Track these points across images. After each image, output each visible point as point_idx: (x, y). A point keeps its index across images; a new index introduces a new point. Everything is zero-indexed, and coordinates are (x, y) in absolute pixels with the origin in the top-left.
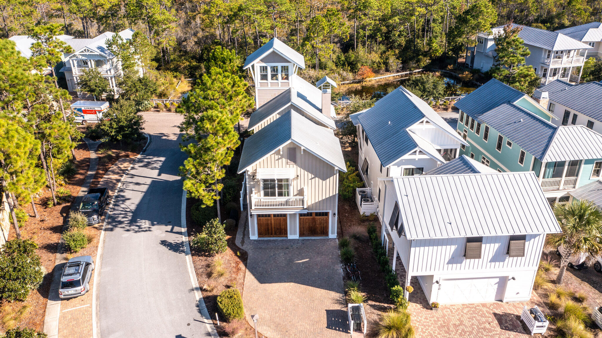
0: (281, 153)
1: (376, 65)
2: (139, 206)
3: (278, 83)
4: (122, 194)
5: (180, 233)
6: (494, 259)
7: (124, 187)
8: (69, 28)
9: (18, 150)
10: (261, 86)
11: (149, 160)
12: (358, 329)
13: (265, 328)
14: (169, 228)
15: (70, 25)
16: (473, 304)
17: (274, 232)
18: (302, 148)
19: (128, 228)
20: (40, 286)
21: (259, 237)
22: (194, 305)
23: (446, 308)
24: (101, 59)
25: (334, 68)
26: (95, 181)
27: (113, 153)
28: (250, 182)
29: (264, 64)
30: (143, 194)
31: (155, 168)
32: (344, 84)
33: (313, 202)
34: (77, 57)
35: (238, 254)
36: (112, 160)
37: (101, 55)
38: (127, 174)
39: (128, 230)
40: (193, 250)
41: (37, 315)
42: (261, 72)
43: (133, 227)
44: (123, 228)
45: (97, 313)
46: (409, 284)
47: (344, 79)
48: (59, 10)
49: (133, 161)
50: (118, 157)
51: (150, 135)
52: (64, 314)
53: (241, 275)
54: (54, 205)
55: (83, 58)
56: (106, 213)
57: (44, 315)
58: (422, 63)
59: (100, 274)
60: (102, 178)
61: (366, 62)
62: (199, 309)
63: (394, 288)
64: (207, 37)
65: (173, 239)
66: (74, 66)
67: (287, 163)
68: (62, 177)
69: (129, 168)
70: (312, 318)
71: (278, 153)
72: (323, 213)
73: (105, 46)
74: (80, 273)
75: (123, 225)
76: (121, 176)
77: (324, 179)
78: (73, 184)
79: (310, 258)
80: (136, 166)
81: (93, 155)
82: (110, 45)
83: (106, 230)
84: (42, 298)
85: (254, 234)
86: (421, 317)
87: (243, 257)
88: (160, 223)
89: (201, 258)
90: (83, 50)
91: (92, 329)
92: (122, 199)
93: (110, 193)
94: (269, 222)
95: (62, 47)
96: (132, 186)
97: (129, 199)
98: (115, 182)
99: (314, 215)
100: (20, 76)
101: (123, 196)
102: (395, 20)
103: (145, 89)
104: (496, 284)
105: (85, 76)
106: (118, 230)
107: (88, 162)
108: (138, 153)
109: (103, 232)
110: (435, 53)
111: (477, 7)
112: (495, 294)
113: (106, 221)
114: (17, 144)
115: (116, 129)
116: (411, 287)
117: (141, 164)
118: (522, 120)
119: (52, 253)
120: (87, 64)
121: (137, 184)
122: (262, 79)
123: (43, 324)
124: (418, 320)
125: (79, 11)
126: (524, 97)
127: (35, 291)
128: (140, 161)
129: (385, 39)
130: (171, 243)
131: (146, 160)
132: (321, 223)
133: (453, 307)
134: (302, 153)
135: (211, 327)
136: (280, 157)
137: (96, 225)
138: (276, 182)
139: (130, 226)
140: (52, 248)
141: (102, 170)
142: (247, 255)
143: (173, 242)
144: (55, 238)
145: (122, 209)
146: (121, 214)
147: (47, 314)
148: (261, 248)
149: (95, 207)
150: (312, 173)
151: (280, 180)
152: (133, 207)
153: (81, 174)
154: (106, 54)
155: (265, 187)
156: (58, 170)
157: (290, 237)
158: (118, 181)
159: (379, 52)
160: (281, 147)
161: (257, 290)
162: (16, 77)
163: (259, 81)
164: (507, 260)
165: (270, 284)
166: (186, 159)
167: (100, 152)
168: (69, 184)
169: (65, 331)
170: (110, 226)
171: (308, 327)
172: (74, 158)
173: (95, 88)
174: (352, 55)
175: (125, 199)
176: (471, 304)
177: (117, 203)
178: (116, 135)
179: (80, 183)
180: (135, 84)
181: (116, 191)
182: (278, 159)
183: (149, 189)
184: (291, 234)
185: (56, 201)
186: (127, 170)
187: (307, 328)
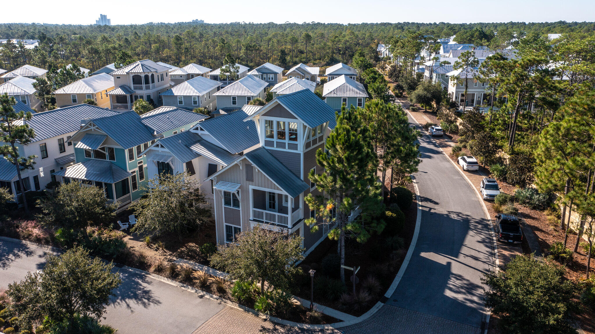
5: (423, 207)
7: (491, 259)
30: (465, 244)
39: (468, 216)
43: (465, 217)
44: (473, 219)
65: (429, 205)
88: (442, 216)
97: (479, 242)
121: (476, 259)
152: (471, 233)
183: (460, 249)
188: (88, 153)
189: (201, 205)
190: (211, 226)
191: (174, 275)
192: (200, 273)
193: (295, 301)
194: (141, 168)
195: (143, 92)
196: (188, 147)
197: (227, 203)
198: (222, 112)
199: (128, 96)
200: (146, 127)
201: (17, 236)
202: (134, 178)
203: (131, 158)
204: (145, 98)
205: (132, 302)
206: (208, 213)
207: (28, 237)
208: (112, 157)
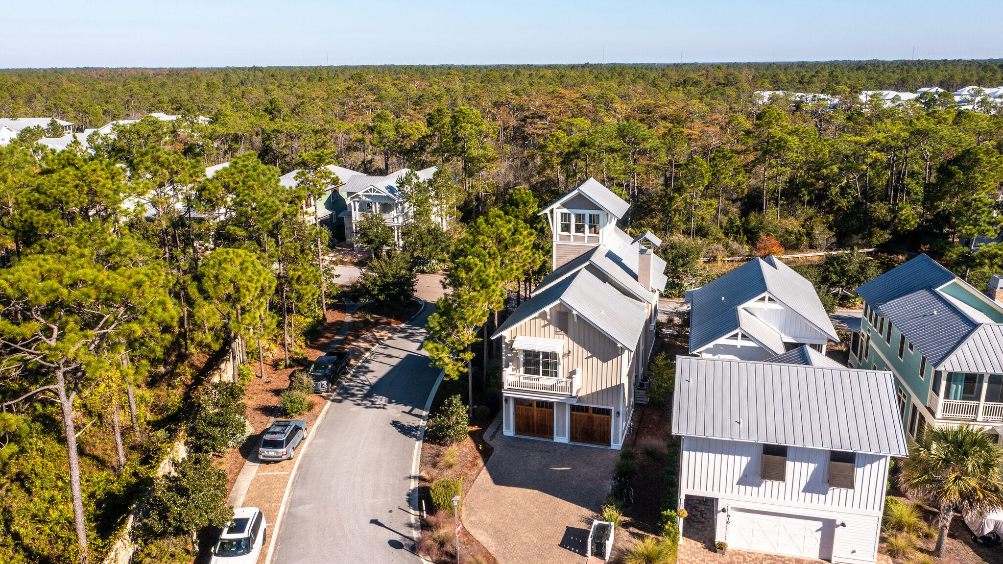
0: (548, 317)
1: (793, 237)
2: (381, 381)
3: (584, 237)
4: (367, 365)
5: (420, 416)
6: (810, 488)
7: (372, 357)
8: (368, 166)
9: (249, 284)
10: (561, 239)
11: (414, 331)
12: (599, 552)
13: (480, 531)
14: (408, 408)
15: (371, 161)
16: (783, 557)
17: (535, 429)
18: (574, 312)
19: (359, 402)
20: (243, 445)
21: (516, 433)
22: (405, 493)
23: (739, 554)
24: (389, 202)
25: (721, 235)
26: (339, 347)
27: (373, 318)
28: (506, 353)
29: (566, 211)
30: (392, 367)
31: (418, 341)
32: (732, 261)
33: (589, 392)
34: (360, 198)
35: (480, 448)
36: (368, 326)
37: (388, 197)
38: (382, 344)
39: (359, 405)
40: (428, 436)
41: (231, 472)
42: (562, 221)
43: (365, 402)
44: (354, 401)
45: (293, 483)
46: (682, 507)
47: (733, 254)
48: (359, 141)
49: (394, 331)
50: (376, 324)
51: (426, 303)
52: (259, 476)
53: (475, 471)
54: (286, 367)
55: (367, 199)
56: (340, 383)
57: (237, 474)
58: (874, 239)
59: (310, 445)
60: (349, 345)
61: (775, 232)
62: (409, 499)
63: (665, 512)
64: (542, 183)
65: (408, 421)
66: (355, 210)
67: (556, 333)
68: (303, 338)
69: (386, 338)
70: (544, 532)
71: (543, 316)
72: (604, 409)
73: (395, 185)
74: (285, 434)
75: (355, 399)
76: (373, 345)
77: (605, 360)
78: (314, 348)
79: (573, 468)
80: (395, 336)
81: (348, 318)
82: (402, 184)
83: (333, 401)
84: (241, 457)
85: (508, 428)
86: (696, 558)
87: (486, 453)
88: (398, 402)
89: (432, 446)
90: (368, 189)
91: (282, 497)
92: (365, 370)
93: (352, 362)
94: (531, 414)
95: (330, 178)
96: (381, 358)
97: (372, 371)
98: (363, 350)
99: (591, 411)
100: (269, 204)
101: (366, 368)
102: (832, 170)
103: (435, 243)
104: (818, 530)
105: (365, 223)
106: (347, 403)
107: (339, 325)
108: (404, 322)
109: (329, 403)
110: (904, 224)
111: (971, 153)
112: (819, 547)
113: (338, 391)
114: (250, 277)
115: (379, 286)
116: (685, 511)
117: (402, 335)
118: (935, 312)
119: (267, 415)
120: (371, 208)
121: (389, 356)
122: (563, 230)
123: (234, 483)
124: (690, 560)
125: (381, 142)
126: (954, 280)
127: (237, 450)
128: (402, 331)
129: (815, 199)
130: (404, 425)
131: (410, 331)
132: (600, 425)
133: (750, 555)
134: (576, 321)
135: (415, 519)
136: (546, 323)
137: (324, 394)
138: (541, 357)
139: (362, 401)
140: (268, 411)
141: (352, 336)
142: (492, 452)
143: (406, 424)
144: (274, 401)
145: (359, 381)
146: (357, 386)
147: (241, 473)
148: (513, 446)
149: (327, 371)
150: (588, 350)
151: (546, 355)
152: (373, 381)
153: (327, 338)
154: (395, 195)
155: (527, 363)
156: (302, 330)
157: (557, 439)
158: (367, 350)
159: (802, 219)
160: (547, 309)
161: (488, 491)
162: (265, 205)
163: (559, 232)
164: (830, 492)
165: (508, 488)
166: (431, 314)
167: (357, 316)
168: (310, 347)
169: (254, 493)
170: (339, 398)
171: (535, 541)
172: (325, 319)
173: (374, 238)
174: (753, 218)
175: (367, 371)
176: (780, 557)
177: (357, 374)
178: (378, 295)
179: (321, 348)
180: (421, 235)
181: (361, 361)
182: (544, 326)
183: (400, 363)
184: (558, 435)
185: (288, 362)
186: (383, 339)
187: (533, 542)
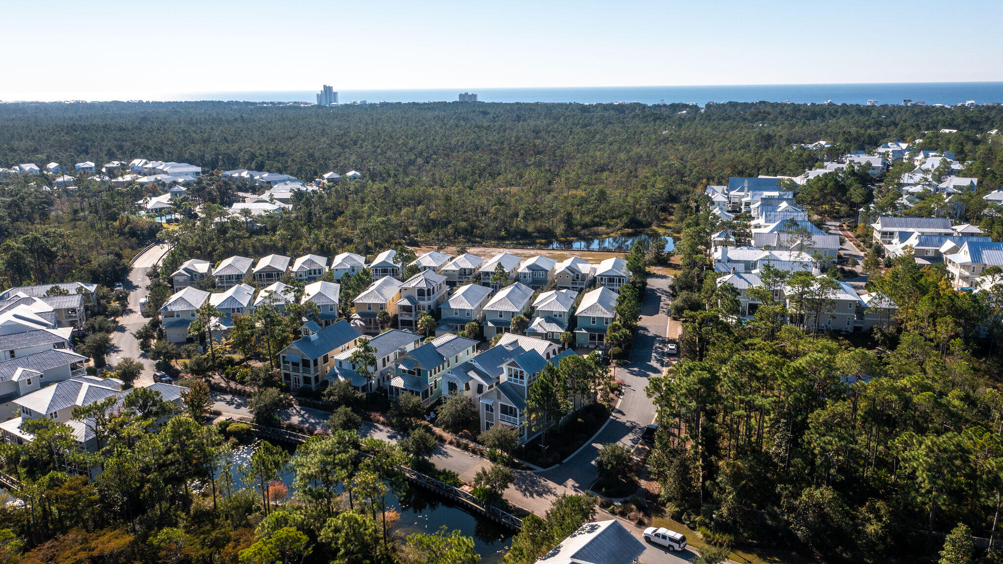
4: (634, 444)
5: (614, 417)
14: (617, 420)
39: (638, 424)
40: (612, 410)
43: (635, 425)
65: (619, 416)
75: (639, 427)
83: (648, 427)
188: (404, 371)
189: (473, 409)
190: (478, 421)
191: (458, 445)
192: (472, 445)
193: (516, 461)
194: (435, 381)
195: (425, 303)
196: (466, 373)
197: (487, 409)
198: (490, 324)
199: (413, 306)
200: (439, 354)
201: (371, 420)
202: (431, 388)
203: (431, 375)
204: (426, 308)
205: (440, 456)
206: (477, 414)
207: (378, 421)
208: (419, 374)
